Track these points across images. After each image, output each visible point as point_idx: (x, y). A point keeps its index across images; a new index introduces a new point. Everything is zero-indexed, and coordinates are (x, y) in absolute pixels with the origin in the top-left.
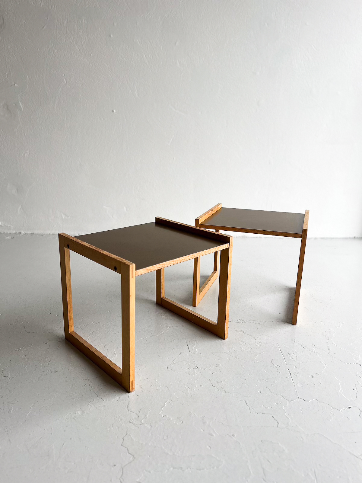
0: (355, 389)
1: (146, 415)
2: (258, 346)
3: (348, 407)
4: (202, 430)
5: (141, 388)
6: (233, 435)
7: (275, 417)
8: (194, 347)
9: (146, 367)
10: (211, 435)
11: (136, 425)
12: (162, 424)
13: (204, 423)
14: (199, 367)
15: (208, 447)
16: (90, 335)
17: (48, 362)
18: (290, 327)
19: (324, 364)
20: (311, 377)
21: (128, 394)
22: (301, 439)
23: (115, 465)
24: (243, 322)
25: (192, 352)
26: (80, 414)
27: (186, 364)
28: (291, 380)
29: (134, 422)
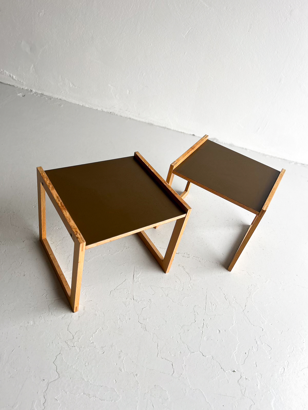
0: (247, 354)
1: (79, 338)
2: (189, 287)
3: (233, 371)
4: (115, 364)
5: (84, 309)
6: (136, 375)
7: (173, 366)
8: (138, 275)
9: (94, 288)
10: (121, 370)
11: (69, 346)
12: (88, 350)
13: (120, 357)
14: (135, 299)
15: (114, 380)
16: (60, 241)
17: (21, 263)
18: (225, 273)
19: (234, 321)
20: (218, 332)
21: (72, 313)
22: (185, 392)
23: (44, 380)
24: (188, 256)
25: (135, 281)
26: (32, 324)
27: (126, 293)
28: (202, 331)
29: (69, 343)
